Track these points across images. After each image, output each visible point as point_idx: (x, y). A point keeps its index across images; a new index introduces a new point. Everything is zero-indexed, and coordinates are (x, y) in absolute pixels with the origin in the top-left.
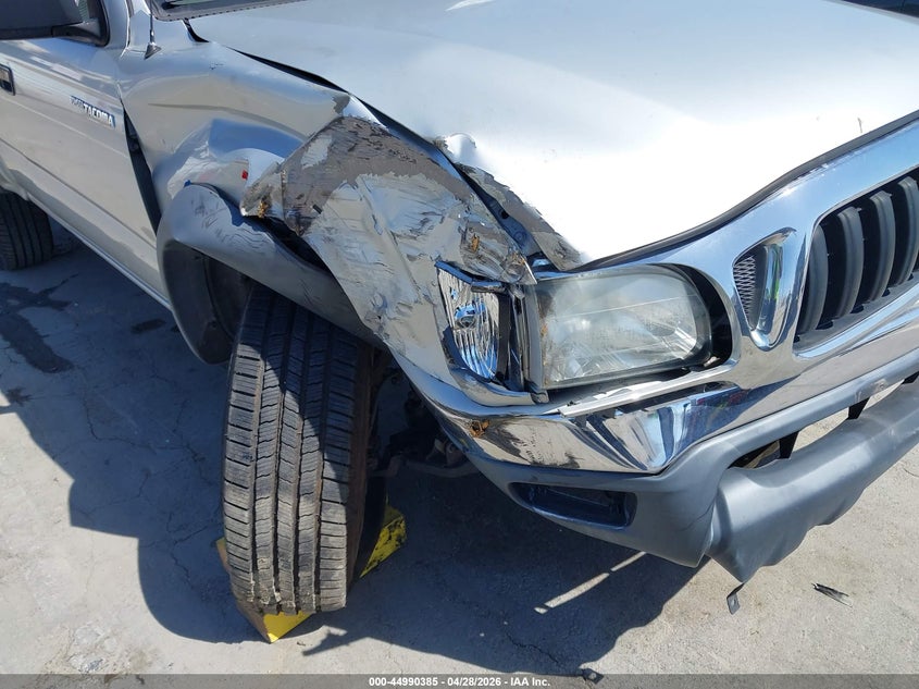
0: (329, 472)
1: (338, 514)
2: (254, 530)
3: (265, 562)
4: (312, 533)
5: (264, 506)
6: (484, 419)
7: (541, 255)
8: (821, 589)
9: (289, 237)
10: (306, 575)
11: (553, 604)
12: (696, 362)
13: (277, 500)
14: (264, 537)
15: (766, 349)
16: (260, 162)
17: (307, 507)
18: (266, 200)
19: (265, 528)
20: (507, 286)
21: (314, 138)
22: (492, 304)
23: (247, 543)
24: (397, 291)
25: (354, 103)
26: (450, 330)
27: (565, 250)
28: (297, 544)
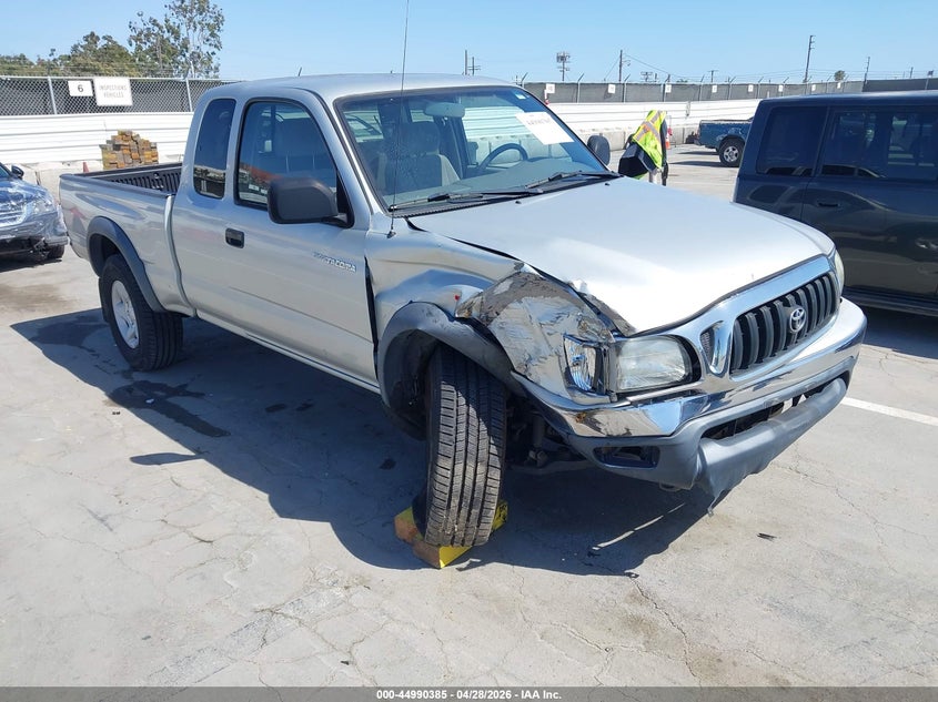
0: (493, 449)
1: (496, 474)
2: (452, 482)
3: (455, 502)
4: (482, 484)
5: (459, 468)
6: (584, 411)
7: (617, 330)
8: (762, 536)
9: (481, 327)
10: (475, 511)
11: (602, 545)
12: (686, 380)
13: (465, 465)
14: (457, 486)
15: (717, 375)
16: (468, 292)
17: (481, 469)
18: (470, 309)
19: (458, 480)
20: (600, 343)
21: (502, 281)
22: (590, 355)
23: (447, 490)
24: (538, 351)
25: (526, 266)
26: (568, 368)
27: (629, 327)
28: (474, 490)
